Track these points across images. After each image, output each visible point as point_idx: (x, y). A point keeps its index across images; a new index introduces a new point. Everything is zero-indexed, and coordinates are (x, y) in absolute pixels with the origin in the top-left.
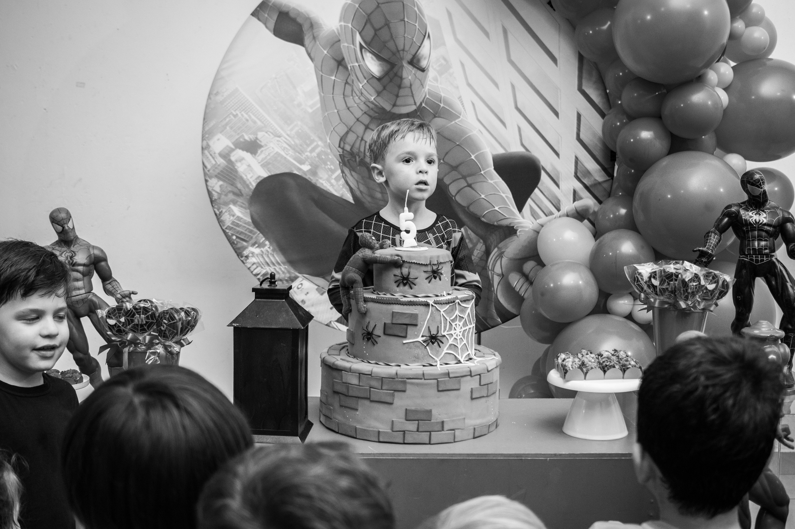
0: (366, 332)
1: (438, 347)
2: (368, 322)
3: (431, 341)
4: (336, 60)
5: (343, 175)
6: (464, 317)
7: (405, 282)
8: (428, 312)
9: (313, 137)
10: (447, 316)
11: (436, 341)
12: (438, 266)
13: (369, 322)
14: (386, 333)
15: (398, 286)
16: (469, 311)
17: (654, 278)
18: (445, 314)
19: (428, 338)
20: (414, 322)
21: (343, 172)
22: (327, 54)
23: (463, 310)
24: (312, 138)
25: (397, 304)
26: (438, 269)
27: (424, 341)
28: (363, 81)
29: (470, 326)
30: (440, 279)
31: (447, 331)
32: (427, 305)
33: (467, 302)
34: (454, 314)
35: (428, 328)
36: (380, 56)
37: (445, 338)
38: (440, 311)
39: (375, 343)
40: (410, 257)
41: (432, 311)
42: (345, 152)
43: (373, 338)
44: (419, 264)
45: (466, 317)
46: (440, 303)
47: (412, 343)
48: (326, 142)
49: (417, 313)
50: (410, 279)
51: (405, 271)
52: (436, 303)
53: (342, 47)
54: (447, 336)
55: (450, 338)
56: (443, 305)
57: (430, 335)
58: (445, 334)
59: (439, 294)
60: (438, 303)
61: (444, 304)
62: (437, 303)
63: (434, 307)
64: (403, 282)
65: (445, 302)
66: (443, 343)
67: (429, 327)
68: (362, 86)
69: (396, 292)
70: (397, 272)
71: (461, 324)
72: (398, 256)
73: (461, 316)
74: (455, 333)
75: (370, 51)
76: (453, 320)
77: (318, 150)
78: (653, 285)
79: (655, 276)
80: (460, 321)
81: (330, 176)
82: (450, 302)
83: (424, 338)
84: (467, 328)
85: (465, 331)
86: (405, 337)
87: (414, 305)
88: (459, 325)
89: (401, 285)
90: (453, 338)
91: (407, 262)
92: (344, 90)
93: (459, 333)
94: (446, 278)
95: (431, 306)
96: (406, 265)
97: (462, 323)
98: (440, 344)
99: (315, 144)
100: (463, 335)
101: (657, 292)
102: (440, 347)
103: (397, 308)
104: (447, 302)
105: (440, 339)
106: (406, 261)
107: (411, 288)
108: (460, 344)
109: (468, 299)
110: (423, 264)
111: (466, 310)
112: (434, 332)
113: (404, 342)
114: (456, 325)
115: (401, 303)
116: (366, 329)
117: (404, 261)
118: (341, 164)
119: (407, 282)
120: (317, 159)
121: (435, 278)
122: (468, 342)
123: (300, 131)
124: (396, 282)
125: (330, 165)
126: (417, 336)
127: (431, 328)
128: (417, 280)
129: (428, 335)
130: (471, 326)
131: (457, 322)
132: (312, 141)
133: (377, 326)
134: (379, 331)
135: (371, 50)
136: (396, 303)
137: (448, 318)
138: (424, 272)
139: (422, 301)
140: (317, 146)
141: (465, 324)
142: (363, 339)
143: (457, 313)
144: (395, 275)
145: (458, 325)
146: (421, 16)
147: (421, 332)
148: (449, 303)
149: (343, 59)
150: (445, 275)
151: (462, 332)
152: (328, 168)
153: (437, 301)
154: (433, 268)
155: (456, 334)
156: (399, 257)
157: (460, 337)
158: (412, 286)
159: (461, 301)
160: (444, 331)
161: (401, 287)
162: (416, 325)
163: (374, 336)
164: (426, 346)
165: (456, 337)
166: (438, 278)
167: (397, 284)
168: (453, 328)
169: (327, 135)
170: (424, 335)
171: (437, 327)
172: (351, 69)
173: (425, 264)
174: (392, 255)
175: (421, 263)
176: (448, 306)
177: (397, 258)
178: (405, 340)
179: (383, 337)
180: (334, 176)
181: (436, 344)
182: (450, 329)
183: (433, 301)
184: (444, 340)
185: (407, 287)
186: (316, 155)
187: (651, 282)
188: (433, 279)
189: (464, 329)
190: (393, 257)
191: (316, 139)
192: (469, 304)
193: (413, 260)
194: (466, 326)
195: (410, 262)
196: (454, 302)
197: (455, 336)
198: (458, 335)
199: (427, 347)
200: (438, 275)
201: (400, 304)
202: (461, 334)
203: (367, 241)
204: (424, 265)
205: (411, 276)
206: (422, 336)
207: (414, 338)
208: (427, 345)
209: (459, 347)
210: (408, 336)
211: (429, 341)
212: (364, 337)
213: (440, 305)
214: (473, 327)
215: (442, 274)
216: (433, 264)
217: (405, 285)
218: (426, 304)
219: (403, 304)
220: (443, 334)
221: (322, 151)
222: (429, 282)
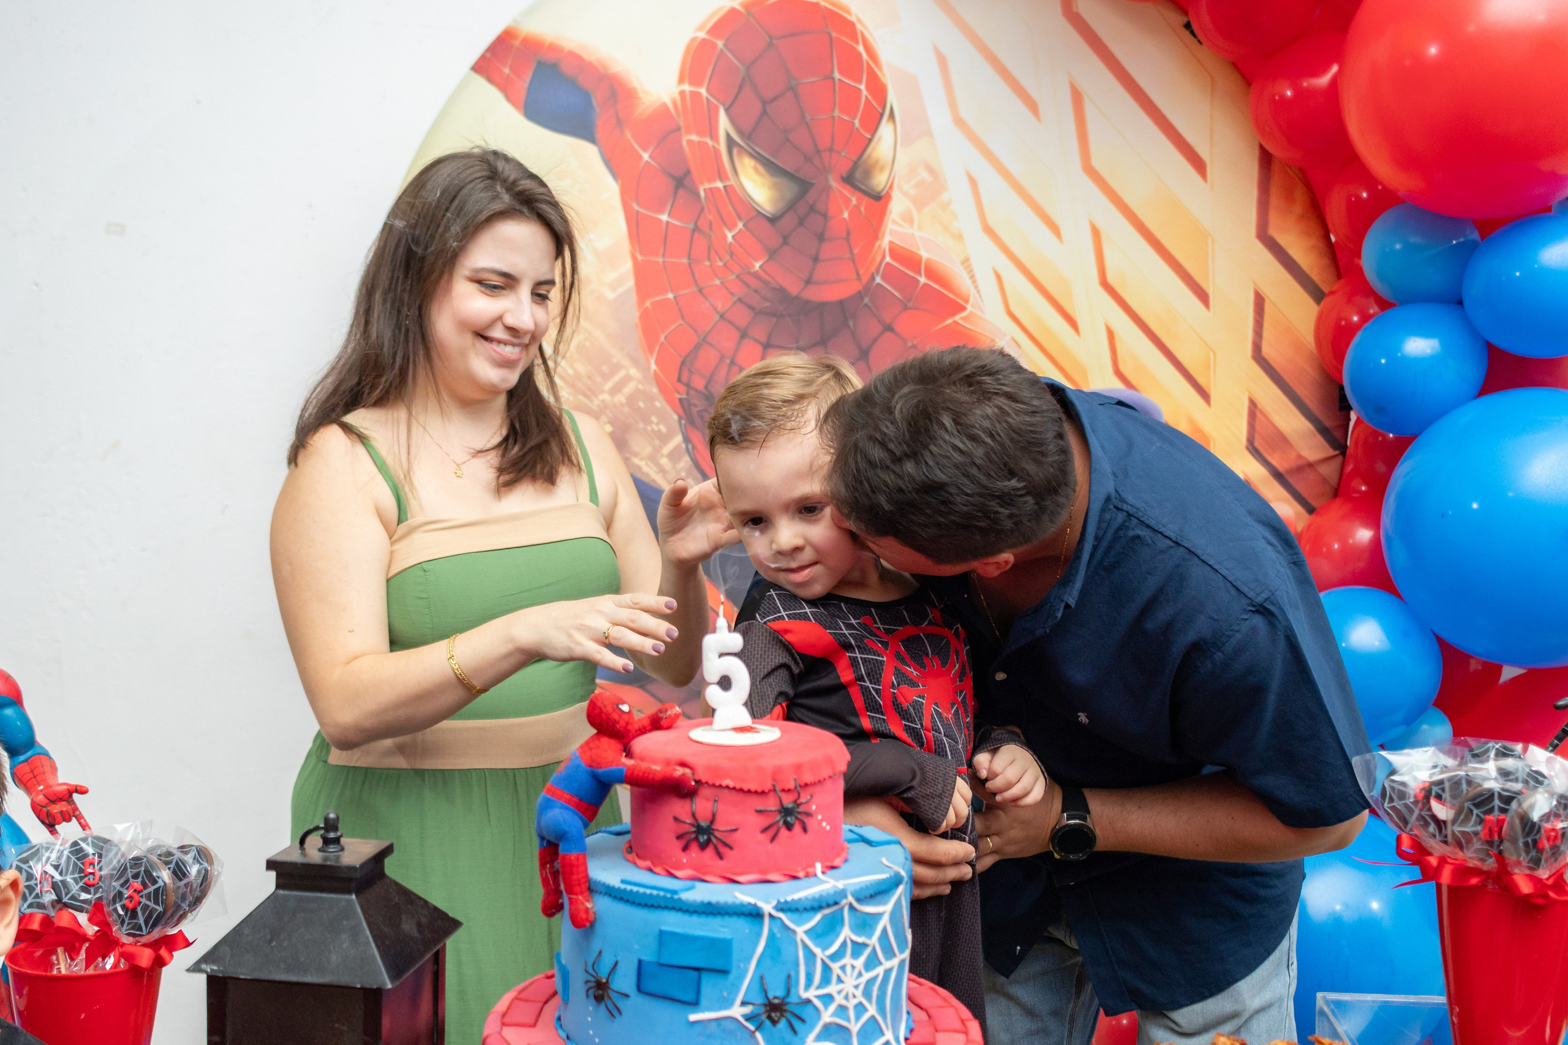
0: (592, 979)
1: (789, 1031)
2: (598, 952)
3: (769, 1017)
4: (670, 175)
5: (687, 448)
6: (867, 941)
7: (703, 838)
8: (759, 935)
9: (618, 357)
10: (817, 945)
11: (782, 1015)
12: (796, 796)
13: (600, 952)
14: (642, 988)
15: (685, 849)
16: (884, 921)
17: (1439, 797)
18: (810, 937)
19: (762, 1009)
20: (719, 964)
21: (687, 439)
22: (650, 160)
23: (865, 924)
24: (615, 361)
25: (673, 908)
26: (799, 802)
27: (749, 1018)
28: (735, 225)
29: (887, 964)
30: (805, 830)
31: (818, 988)
32: (755, 915)
33: (878, 898)
34: (837, 936)
35: (757, 980)
36: (772, 163)
37: (810, 1007)
38: (794, 932)
39: (615, 1012)
40: (715, 770)
41: (770, 930)
42: (692, 392)
43: (610, 998)
44: (741, 790)
45: (874, 940)
46: (794, 907)
47: (714, 1024)
48: (649, 368)
49: (728, 937)
50: (717, 834)
51: (702, 806)
52: (782, 910)
53: (684, 144)
54: (817, 1002)
55: (826, 1006)
56: (806, 915)
57: (766, 1001)
58: (811, 994)
59: (803, 869)
60: (790, 910)
61: (806, 910)
62: (785, 907)
63: (778, 922)
64: (696, 839)
65: (808, 906)
66: (803, 1021)
67: (762, 978)
68: (733, 237)
69: (679, 866)
70: (679, 808)
71: (860, 963)
72: (683, 764)
73: (860, 940)
74: (839, 992)
75: (752, 152)
76: (835, 957)
77: (629, 389)
78: (1434, 818)
79: (1440, 792)
80: (856, 955)
81: (657, 450)
82: (824, 904)
83: (748, 1009)
84: (880, 971)
85: (870, 982)
86: (694, 1004)
87: (719, 914)
88: (853, 967)
89: (694, 847)
90: (832, 1008)
91: (707, 783)
92: (691, 248)
93: (852, 990)
94: (824, 824)
95: (767, 919)
96: (705, 792)
97: (862, 959)
98: (796, 1024)
99: (622, 373)
100: (867, 994)
101: (1446, 836)
102: (795, 1032)
103: (672, 922)
104: (816, 905)
105: (797, 1012)
106: (704, 780)
107: (720, 856)
108: (858, 1018)
109: (883, 888)
110: (753, 788)
111: (877, 922)
112: (776, 992)
113: (693, 1017)
114: (843, 968)
115: (684, 908)
116: (591, 971)
117: (698, 782)
118: (683, 422)
119: (709, 842)
120: (626, 410)
121: (789, 827)
122: (881, 1009)
123: (587, 344)
124: (679, 837)
125: (657, 424)
126: (728, 1003)
127: (767, 980)
128: (736, 835)
129: (760, 1000)
130: (894, 962)
131: (847, 960)
132: (616, 368)
133: (619, 965)
134: (625, 981)
135: (753, 149)
136: (670, 906)
137: (817, 951)
138: (757, 811)
139: (742, 905)
140: (627, 379)
141: (872, 962)
142: (587, 996)
143: (846, 933)
144: (676, 819)
145: (849, 969)
146: (872, 65)
147: (738, 990)
148: (820, 908)
149: (688, 172)
150: (820, 817)
151: (861, 987)
152: (653, 430)
153: (786, 902)
154: (781, 801)
155: (843, 994)
156: (688, 771)
157: (855, 1001)
158: (722, 849)
159: (858, 900)
160: (808, 986)
161: (694, 852)
162: (724, 972)
163: (611, 993)
164: (753, 1032)
165: (844, 1002)
166: (797, 828)
167: (683, 842)
168: (834, 978)
169: (651, 352)
170: (747, 1000)
171: (784, 976)
172: (706, 197)
173: (760, 790)
174: (667, 763)
175: (745, 788)
176: (818, 917)
177: (679, 771)
178: (694, 1012)
179: (636, 999)
180: (666, 450)
181: (783, 1024)
182: (826, 980)
183: (775, 903)
184: (805, 1013)
185: (709, 852)
186: (624, 400)
187: (1430, 809)
188: (784, 832)
189: (867, 976)
190: (671, 768)
191: (625, 362)
192: (885, 903)
193: (726, 777)
194: (874, 967)
195: (717, 784)
196: (836, 903)
197: (839, 1000)
198: (851, 996)
199: (758, 1035)
200: (797, 818)
201: (680, 910)
202: (859, 993)
203: (604, 716)
204: (756, 792)
205: (720, 826)
206: (744, 1003)
207: (720, 1008)
208: (757, 1029)
209: (855, 1028)
210: (704, 1002)
211: (764, 1017)
212: (587, 991)
213: (795, 916)
214: (902, 962)
215: (809, 815)
216: (783, 790)
217: (703, 847)
218: (754, 912)
219: (687, 911)
220: (805, 995)
221: (638, 389)
222: (773, 839)
